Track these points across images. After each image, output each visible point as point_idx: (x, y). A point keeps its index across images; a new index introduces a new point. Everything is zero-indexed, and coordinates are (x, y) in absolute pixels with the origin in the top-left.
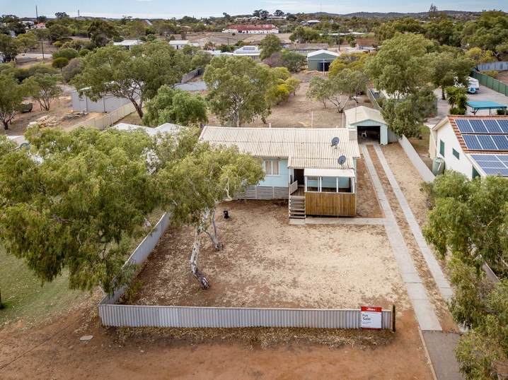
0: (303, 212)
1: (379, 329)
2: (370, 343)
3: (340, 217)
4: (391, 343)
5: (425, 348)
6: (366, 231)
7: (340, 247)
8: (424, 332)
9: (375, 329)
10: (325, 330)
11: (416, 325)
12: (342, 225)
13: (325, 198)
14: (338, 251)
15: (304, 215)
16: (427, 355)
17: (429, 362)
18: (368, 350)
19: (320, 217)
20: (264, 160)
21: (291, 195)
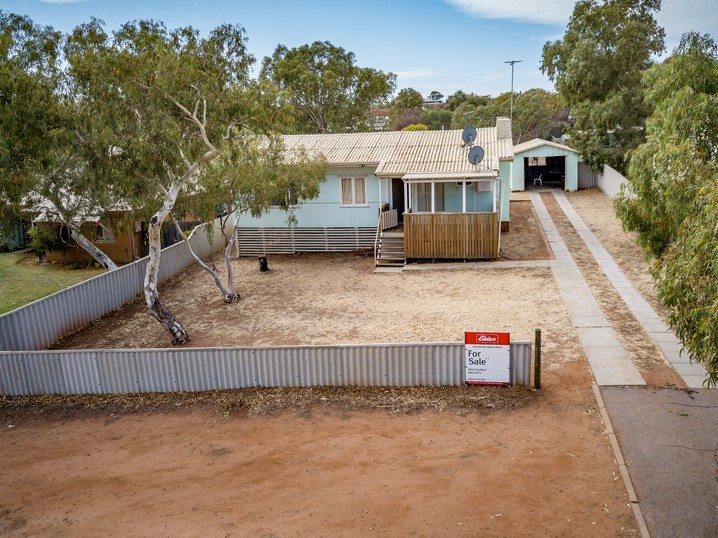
1: (504, 385)
2: (479, 406)
3: (468, 261)
4: (526, 404)
5: (603, 411)
6: (514, 274)
7: (456, 291)
8: (603, 388)
9: (496, 385)
10: (387, 388)
11: (588, 379)
14: (453, 295)
15: (402, 262)
16: (606, 420)
17: (609, 429)
18: (474, 416)
19: (431, 262)
20: (339, 176)
21: (384, 231)
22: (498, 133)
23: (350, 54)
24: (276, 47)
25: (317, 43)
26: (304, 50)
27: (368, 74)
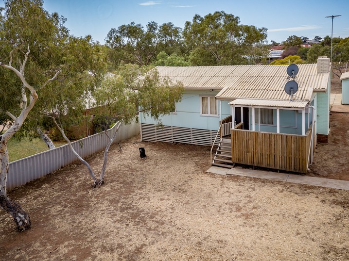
0: (230, 159)
3: (282, 171)
6: (315, 195)
7: (254, 211)
12: (279, 182)
13: (260, 140)
14: (247, 216)
19: (253, 169)
20: (200, 95)
21: (223, 137)
22: (318, 69)
23: (237, 18)
24: (194, 16)
25: (217, 12)
26: (209, 17)
27: (247, 29)
